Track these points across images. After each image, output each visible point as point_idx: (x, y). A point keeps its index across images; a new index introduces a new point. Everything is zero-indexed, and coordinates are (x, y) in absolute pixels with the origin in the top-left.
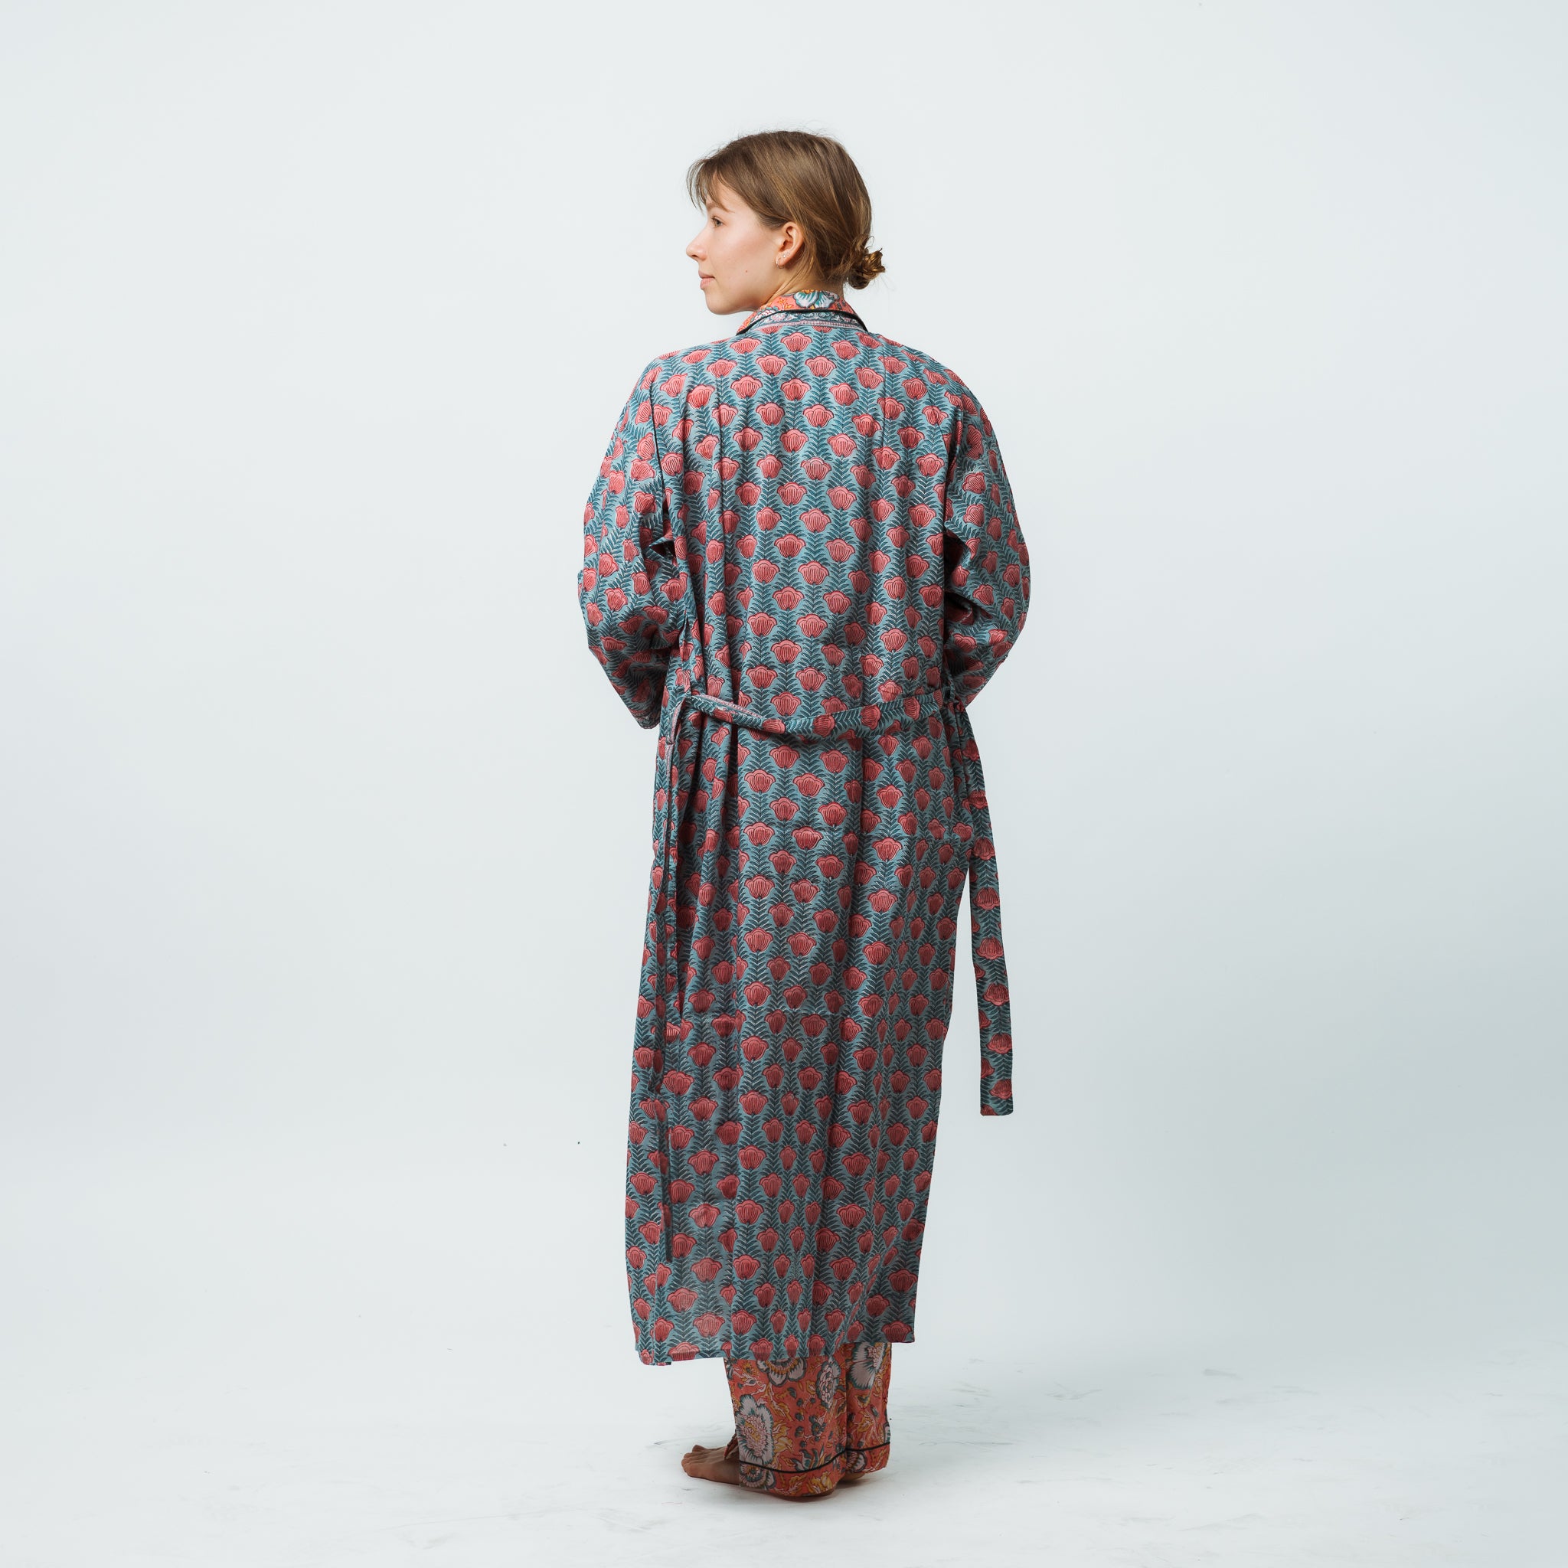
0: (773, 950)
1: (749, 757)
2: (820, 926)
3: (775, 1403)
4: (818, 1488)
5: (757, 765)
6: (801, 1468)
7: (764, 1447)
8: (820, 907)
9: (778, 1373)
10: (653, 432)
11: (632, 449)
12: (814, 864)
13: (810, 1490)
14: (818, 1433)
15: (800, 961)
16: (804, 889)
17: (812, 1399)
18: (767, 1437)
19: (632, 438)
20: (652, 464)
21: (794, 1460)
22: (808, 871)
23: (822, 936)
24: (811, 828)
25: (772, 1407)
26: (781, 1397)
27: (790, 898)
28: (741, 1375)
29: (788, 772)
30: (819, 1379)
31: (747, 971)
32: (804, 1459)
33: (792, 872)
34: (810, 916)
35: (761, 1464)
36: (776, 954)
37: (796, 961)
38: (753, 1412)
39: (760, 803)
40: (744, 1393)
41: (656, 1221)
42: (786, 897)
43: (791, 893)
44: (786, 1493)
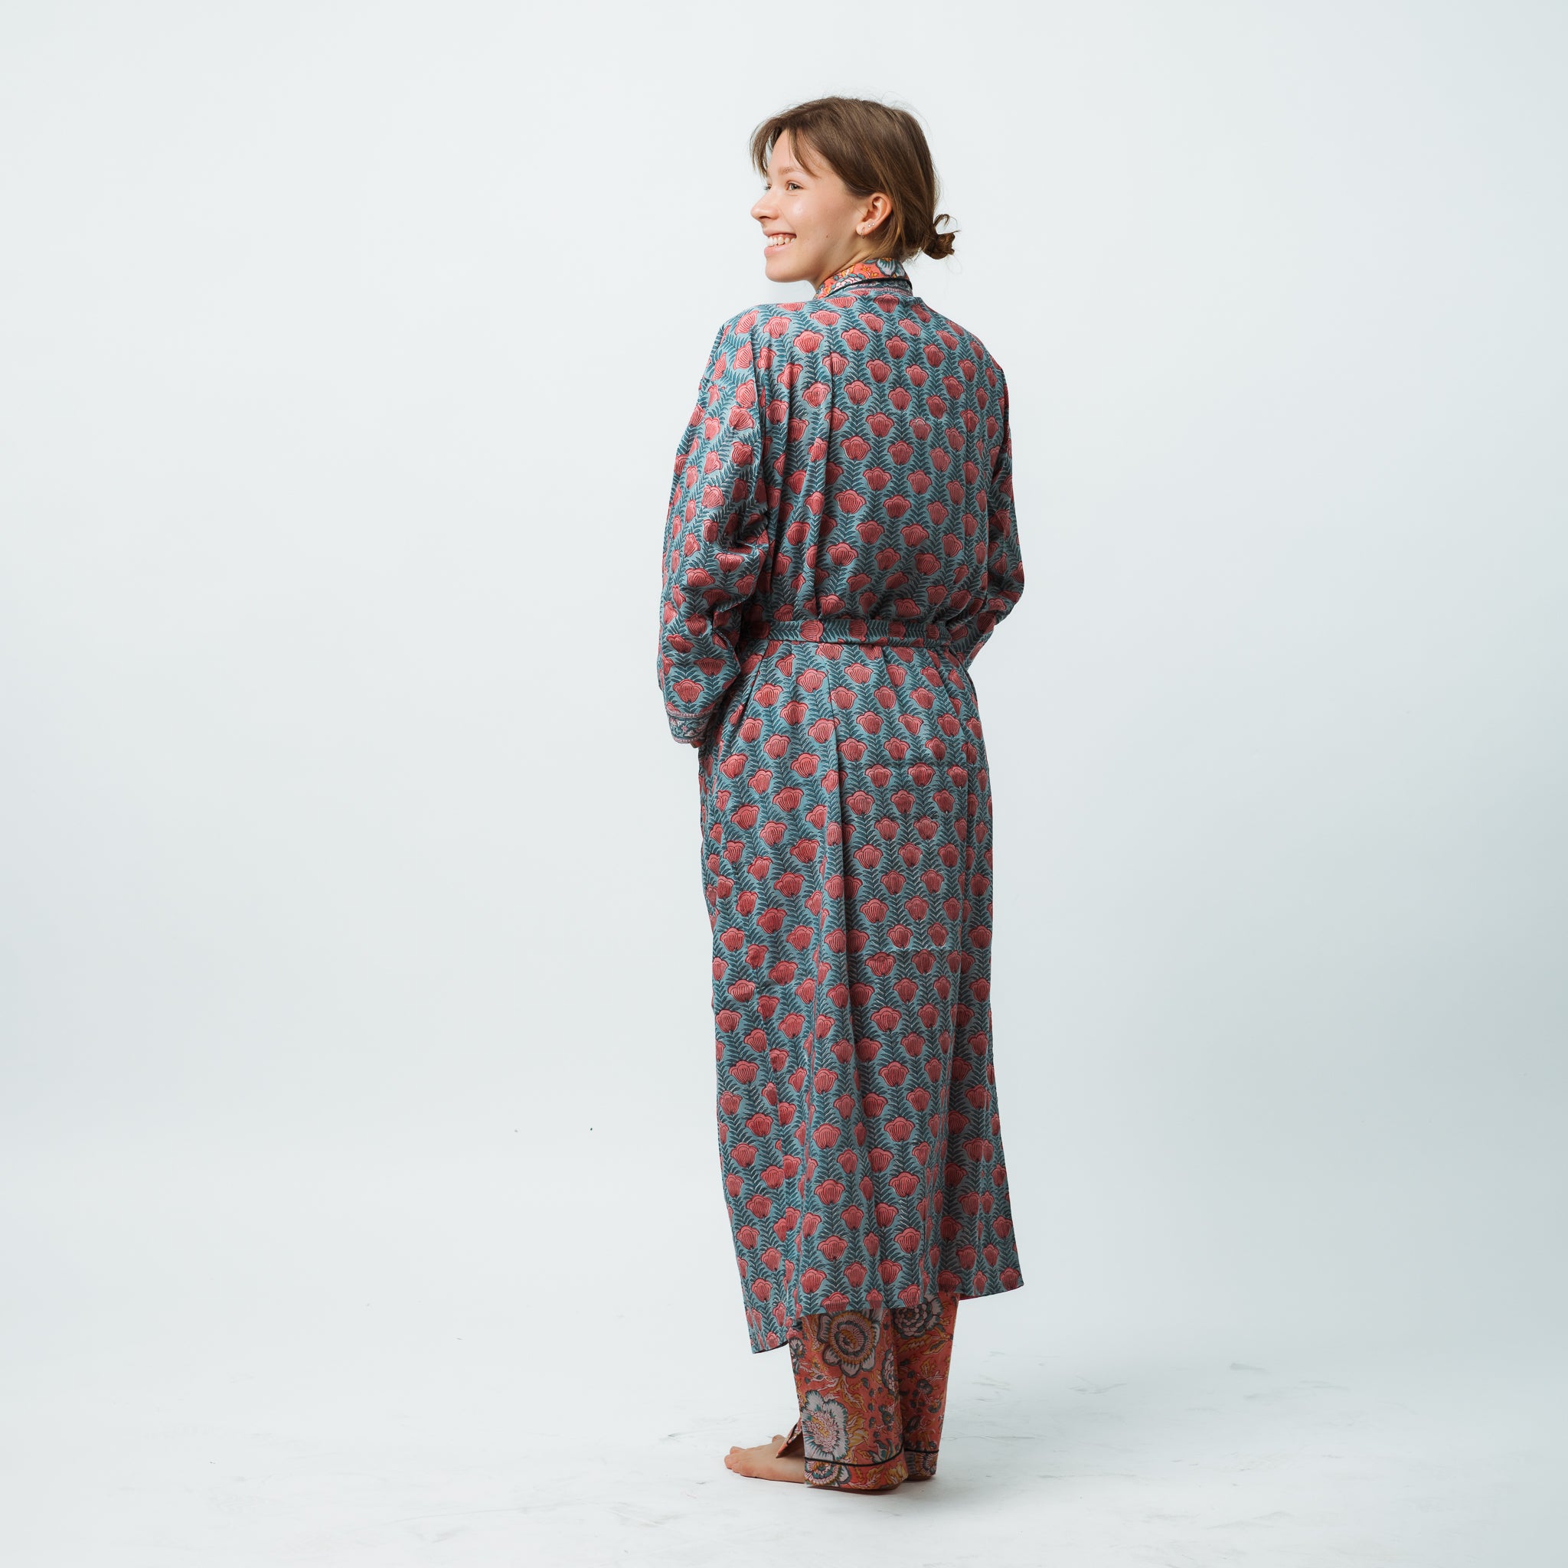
0: (908, 891)
1: (857, 700)
2: (945, 861)
3: (850, 1395)
4: (895, 1479)
5: (865, 707)
6: (878, 1459)
7: (835, 1443)
8: (942, 842)
9: (851, 1363)
10: (754, 379)
11: (730, 396)
12: (931, 800)
13: (888, 1481)
14: (890, 1422)
15: (934, 898)
16: (927, 826)
17: (879, 1388)
18: (838, 1432)
19: (730, 384)
20: (752, 413)
21: (871, 1452)
22: (926, 808)
23: (948, 871)
24: (925, 764)
25: (846, 1400)
26: (855, 1388)
27: (915, 837)
28: (809, 1369)
29: (891, 712)
30: (884, 1368)
31: (889, 914)
32: (880, 1450)
33: (913, 810)
34: (936, 853)
35: (832, 1460)
36: (911, 895)
37: (931, 898)
38: (819, 1409)
39: (875, 745)
40: (810, 1389)
41: (760, 1193)
42: (912, 836)
43: (916, 831)
44: (863, 1487)
